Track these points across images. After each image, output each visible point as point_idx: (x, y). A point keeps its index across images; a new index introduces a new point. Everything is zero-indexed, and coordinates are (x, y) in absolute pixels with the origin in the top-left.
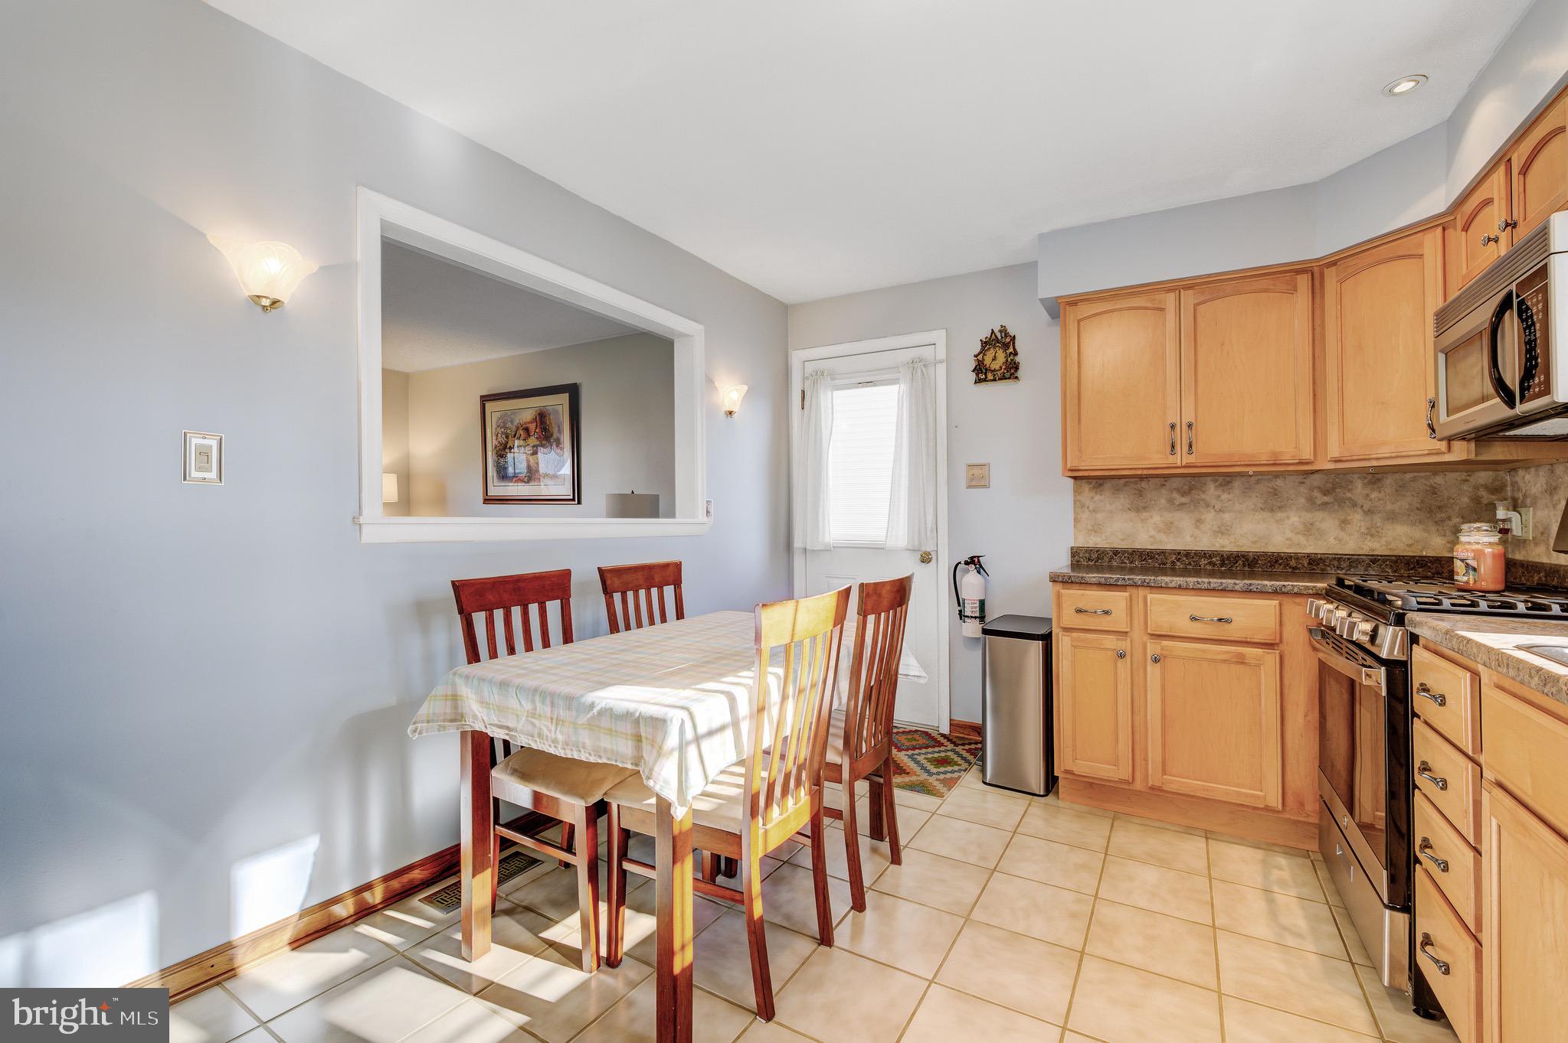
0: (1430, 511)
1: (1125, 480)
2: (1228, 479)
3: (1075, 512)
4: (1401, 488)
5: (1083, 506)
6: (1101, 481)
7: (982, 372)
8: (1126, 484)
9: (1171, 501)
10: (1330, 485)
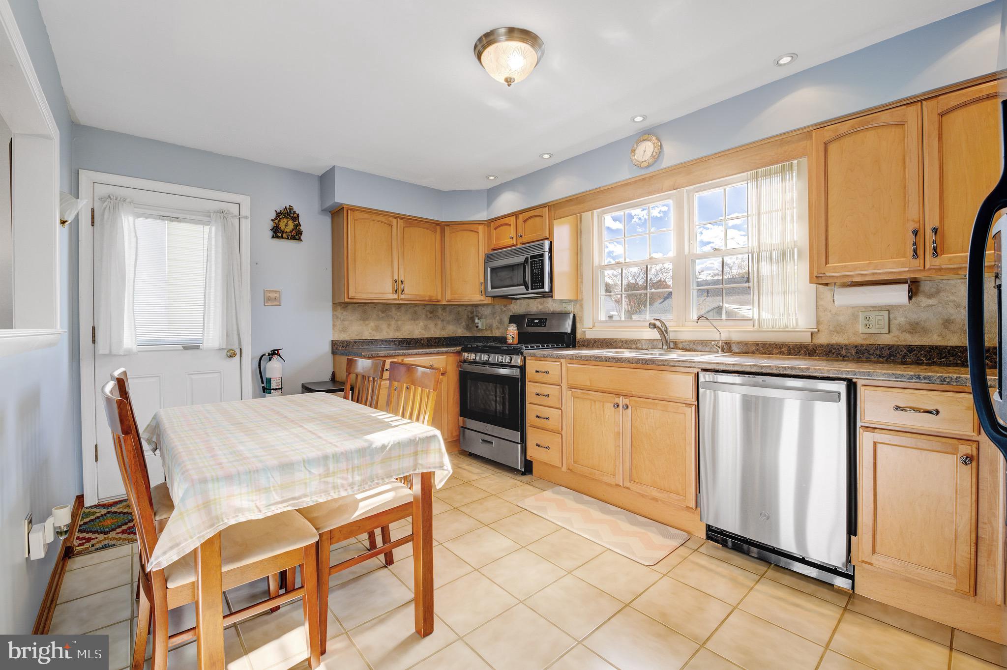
0: (458, 320)
1: (358, 305)
2: (400, 306)
3: (333, 320)
4: (451, 312)
5: (337, 318)
6: (347, 305)
7: (277, 233)
8: (358, 307)
9: (378, 315)
10: (432, 310)
